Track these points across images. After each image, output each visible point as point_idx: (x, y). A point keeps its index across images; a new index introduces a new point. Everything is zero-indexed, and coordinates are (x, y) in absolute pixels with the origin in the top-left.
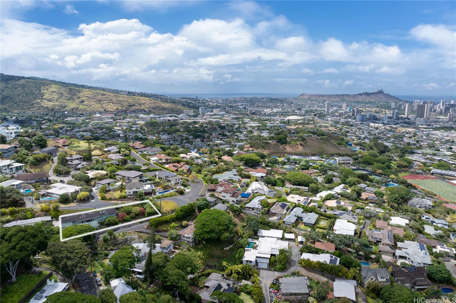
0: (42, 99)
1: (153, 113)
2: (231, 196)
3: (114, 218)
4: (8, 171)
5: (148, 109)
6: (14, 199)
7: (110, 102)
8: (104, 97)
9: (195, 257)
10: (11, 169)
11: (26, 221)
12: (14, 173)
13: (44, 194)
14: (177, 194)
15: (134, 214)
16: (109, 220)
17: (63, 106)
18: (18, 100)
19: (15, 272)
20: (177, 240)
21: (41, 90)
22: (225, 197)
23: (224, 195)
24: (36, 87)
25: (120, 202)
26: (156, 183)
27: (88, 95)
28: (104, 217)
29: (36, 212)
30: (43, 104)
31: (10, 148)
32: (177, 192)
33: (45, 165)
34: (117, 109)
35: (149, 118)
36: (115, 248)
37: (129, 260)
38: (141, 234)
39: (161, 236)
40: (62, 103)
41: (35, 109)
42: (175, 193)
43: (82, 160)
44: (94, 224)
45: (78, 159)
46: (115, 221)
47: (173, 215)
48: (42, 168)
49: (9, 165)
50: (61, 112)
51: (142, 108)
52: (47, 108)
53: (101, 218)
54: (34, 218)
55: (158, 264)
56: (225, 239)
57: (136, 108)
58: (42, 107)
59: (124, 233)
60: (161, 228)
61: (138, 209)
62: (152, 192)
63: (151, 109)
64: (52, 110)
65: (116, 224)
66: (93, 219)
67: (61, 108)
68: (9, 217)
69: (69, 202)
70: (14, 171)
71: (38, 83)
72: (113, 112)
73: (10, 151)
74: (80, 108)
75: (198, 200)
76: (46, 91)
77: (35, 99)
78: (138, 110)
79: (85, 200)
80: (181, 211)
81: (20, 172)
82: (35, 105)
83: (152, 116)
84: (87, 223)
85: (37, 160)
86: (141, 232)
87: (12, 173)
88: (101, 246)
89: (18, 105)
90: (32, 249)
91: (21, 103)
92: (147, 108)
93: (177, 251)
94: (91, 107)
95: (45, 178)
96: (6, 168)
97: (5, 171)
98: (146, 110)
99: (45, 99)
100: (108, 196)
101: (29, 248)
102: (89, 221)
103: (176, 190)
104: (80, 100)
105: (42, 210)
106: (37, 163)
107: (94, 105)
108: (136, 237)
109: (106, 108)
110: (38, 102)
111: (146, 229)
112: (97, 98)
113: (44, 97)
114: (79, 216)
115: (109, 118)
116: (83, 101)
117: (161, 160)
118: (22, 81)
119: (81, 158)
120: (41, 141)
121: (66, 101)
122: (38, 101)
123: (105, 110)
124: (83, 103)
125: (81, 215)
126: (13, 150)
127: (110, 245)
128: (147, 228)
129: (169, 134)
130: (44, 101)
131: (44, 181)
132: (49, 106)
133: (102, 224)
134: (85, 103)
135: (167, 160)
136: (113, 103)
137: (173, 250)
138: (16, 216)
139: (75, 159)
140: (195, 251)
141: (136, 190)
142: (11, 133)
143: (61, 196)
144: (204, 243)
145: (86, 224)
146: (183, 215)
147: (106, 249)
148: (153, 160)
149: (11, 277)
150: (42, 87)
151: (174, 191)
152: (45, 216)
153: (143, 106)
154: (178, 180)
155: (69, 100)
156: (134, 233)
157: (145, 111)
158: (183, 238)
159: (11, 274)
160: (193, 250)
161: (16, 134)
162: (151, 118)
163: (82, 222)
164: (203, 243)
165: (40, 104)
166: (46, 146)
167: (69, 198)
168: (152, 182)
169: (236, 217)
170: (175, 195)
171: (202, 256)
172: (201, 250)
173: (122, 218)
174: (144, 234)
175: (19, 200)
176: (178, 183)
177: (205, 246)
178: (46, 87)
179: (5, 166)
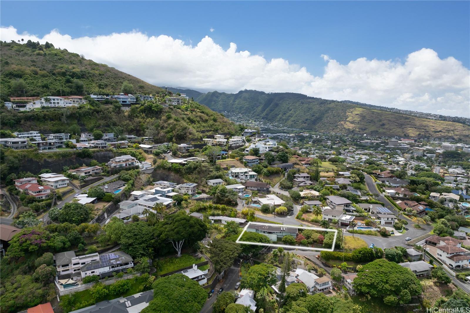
0: (346, 121)
1: (464, 141)
2: (448, 257)
3: (293, 237)
4: (244, 177)
5: (458, 137)
6: (229, 199)
7: (413, 126)
8: (407, 121)
9: (348, 308)
10: (247, 176)
11: (229, 218)
12: (248, 180)
13: (256, 201)
14: (379, 234)
15: (312, 240)
16: (286, 238)
17: (364, 128)
18: (326, 121)
19: (180, 250)
20: (338, 281)
21: (346, 113)
22: (441, 255)
23: (440, 253)
24: (342, 110)
25: (310, 225)
26: (362, 216)
27: (390, 119)
28: (284, 234)
29: (238, 213)
30: (345, 126)
31: (254, 159)
32: (379, 232)
33: (275, 178)
34: (419, 134)
35: (454, 147)
36: (280, 266)
37: (260, 276)
38: (309, 261)
39: (326, 271)
40: (362, 126)
41: (338, 130)
42: (376, 232)
43: (309, 178)
44: (274, 237)
45: (304, 177)
46: (291, 240)
47: (350, 254)
48: (272, 180)
49: (246, 172)
50: (361, 134)
51: (450, 135)
52: (349, 129)
53: (281, 234)
54: (235, 217)
55: (289, 294)
56: (388, 302)
57: (443, 134)
58: (344, 128)
59: (293, 255)
60: (331, 263)
61: (316, 236)
62: (349, 224)
63: (462, 137)
64: (353, 131)
65: (292, 243)
66: (274, 232)
67: (361, 130)
68: (220, 212)
69: (268, 213)
70: (248, 178)
71: (345, 106)
72: (413, 137)
73: (254, 162)
74: (379, 132)
75: (396, 248)
76: (350, 114)
77: (340, 121)
78: (444, 137)
79: (282, 214)
80: (360, 252)
81: (253, 180)
82: (339, 126)
83: (459, 145)
84: (268, 234)
85: (269, 173)
86: (309, 260)
87: (246, 179)
88: (269, 259)
89: (325, 126)
90: (184, 235)
91: (328, 124)
92: (457, 135)
93: (334, 293)
94: (391, 131)
95: (265, 189)
96: (242, 174)
97: (241, 177)
98: (455, 137)
99: (348, 121)
100: (305, 216)
101: (182, 234)
102: (270, 233)
103: (379, 229)
104: (381, 123)
105: (243, 213)
106: (269, 174)
107: (394, 129)
108: (303, 262)
109: (407, 133)
110: (342, 124)
111: (316, 259)
112: (399, 122)
113: (348, 120)
114: (263, 226)
115: (405, 143)
116: (383, 125)
117: (399, 194)
118: (332, 105)
119: (308, 177)
120: (283, 157)
121: (367, 124)
122: (342, 122)
123: (405, 135)
124: (383, 127)
125: (265, 226)
126: (257, 161)
127: (277, 261)
128: (318, 258)
129: (464, 169)
130: (347, 123)
131: (264, 191)
132: (350, 128)
133: (279, 240)
134: (386, 127)
135: (405, 195)
136: (416, 128)
137: (332, 291)
138: (225, 213)
139: (302, 177)
140: (351, 302)
141: (331, 217)
142: (266, 148)
143: (264, 205)
144: (369, 298)
145: (266, 235)
146: (361, 258)
147: (272, 263)
148: (388, 193)
149: (177, 253)
150: (348, 110)
151: (376, 229)
152: (243, 218)
153: (452, 132)
154: (390, 219)
155: (370, 122)
156: (303, 258)
157: (453, 139)
158: (345, 282)
159: (177, 250)
160: (350, 299)
161: (269, 149)
162: (458, 147)
163: (264, 233)
164: (367, 297)
165: (343, 126)
166: (287, 162)
167: (269, 208)
168: (358, 214)
169: (437, 286)
170: (376, 235)
171: (358, 311)
172: (361, 304)
173: (299, 240)
174: (311, 262)
175: (233, 201)
176: (391, 223)
177: (368, 302)
178: (351, 110)
179: (242, 173)
